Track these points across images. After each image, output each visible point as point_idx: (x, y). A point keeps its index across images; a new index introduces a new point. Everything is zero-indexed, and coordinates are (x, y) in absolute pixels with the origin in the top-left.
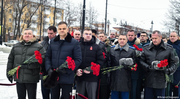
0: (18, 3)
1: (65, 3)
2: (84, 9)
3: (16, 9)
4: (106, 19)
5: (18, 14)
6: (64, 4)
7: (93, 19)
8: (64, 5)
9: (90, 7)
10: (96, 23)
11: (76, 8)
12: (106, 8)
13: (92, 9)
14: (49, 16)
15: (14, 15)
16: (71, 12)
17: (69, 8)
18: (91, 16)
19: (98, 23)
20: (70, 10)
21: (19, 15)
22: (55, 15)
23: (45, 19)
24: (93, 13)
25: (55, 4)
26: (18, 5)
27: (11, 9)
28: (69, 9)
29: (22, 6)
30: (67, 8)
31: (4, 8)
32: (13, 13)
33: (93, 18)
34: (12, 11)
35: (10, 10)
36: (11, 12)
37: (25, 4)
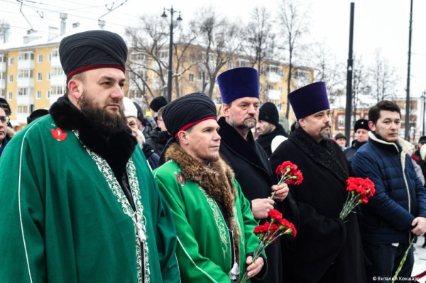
0: (207, 60)
1: (312, 54)
2: (350, 69)
3: (204, 73)
4: (408, 90)
5: (206, 84)
6: (312, 57)
7: (386, 90)
8: (312, 59)
9: (378, 61)
10: (392, 98)
11: (340, 66)
12: (409, 63)
13: (383, 66)
14: (278, 86)
15: (198, 86)
16: (328, 74)
17: (323, 66)
18: (380, 83)
19: (398, 100)
20: (325, 70)
21: (208, 86)
22: (291, 83)
23: (267, 93)
24: (385, 74)
25: (291, 57)
26: (206, 64)
27: (192, 73)
28: (323, 68)
29: (215, 65)
30: (318, 65)
31: (177, 73)
32: (196, 82)
33: (385, 86)
34: (194, 79)
35: (190, 75)
36: (192, 80)
37: (222, 60)
